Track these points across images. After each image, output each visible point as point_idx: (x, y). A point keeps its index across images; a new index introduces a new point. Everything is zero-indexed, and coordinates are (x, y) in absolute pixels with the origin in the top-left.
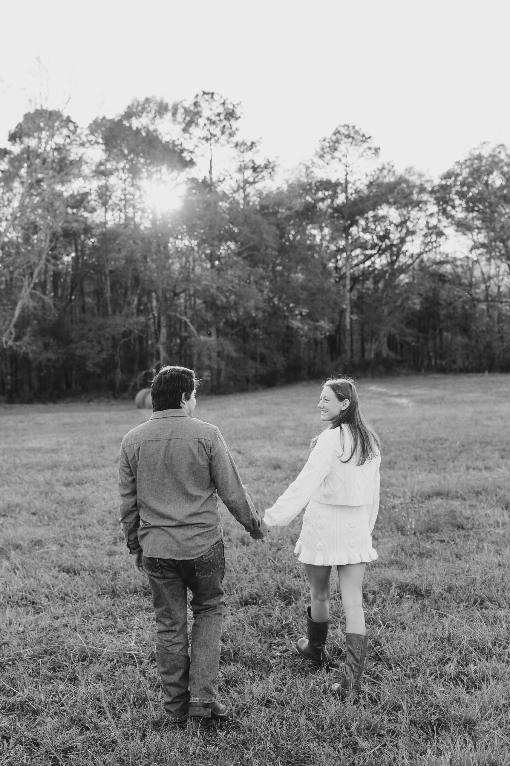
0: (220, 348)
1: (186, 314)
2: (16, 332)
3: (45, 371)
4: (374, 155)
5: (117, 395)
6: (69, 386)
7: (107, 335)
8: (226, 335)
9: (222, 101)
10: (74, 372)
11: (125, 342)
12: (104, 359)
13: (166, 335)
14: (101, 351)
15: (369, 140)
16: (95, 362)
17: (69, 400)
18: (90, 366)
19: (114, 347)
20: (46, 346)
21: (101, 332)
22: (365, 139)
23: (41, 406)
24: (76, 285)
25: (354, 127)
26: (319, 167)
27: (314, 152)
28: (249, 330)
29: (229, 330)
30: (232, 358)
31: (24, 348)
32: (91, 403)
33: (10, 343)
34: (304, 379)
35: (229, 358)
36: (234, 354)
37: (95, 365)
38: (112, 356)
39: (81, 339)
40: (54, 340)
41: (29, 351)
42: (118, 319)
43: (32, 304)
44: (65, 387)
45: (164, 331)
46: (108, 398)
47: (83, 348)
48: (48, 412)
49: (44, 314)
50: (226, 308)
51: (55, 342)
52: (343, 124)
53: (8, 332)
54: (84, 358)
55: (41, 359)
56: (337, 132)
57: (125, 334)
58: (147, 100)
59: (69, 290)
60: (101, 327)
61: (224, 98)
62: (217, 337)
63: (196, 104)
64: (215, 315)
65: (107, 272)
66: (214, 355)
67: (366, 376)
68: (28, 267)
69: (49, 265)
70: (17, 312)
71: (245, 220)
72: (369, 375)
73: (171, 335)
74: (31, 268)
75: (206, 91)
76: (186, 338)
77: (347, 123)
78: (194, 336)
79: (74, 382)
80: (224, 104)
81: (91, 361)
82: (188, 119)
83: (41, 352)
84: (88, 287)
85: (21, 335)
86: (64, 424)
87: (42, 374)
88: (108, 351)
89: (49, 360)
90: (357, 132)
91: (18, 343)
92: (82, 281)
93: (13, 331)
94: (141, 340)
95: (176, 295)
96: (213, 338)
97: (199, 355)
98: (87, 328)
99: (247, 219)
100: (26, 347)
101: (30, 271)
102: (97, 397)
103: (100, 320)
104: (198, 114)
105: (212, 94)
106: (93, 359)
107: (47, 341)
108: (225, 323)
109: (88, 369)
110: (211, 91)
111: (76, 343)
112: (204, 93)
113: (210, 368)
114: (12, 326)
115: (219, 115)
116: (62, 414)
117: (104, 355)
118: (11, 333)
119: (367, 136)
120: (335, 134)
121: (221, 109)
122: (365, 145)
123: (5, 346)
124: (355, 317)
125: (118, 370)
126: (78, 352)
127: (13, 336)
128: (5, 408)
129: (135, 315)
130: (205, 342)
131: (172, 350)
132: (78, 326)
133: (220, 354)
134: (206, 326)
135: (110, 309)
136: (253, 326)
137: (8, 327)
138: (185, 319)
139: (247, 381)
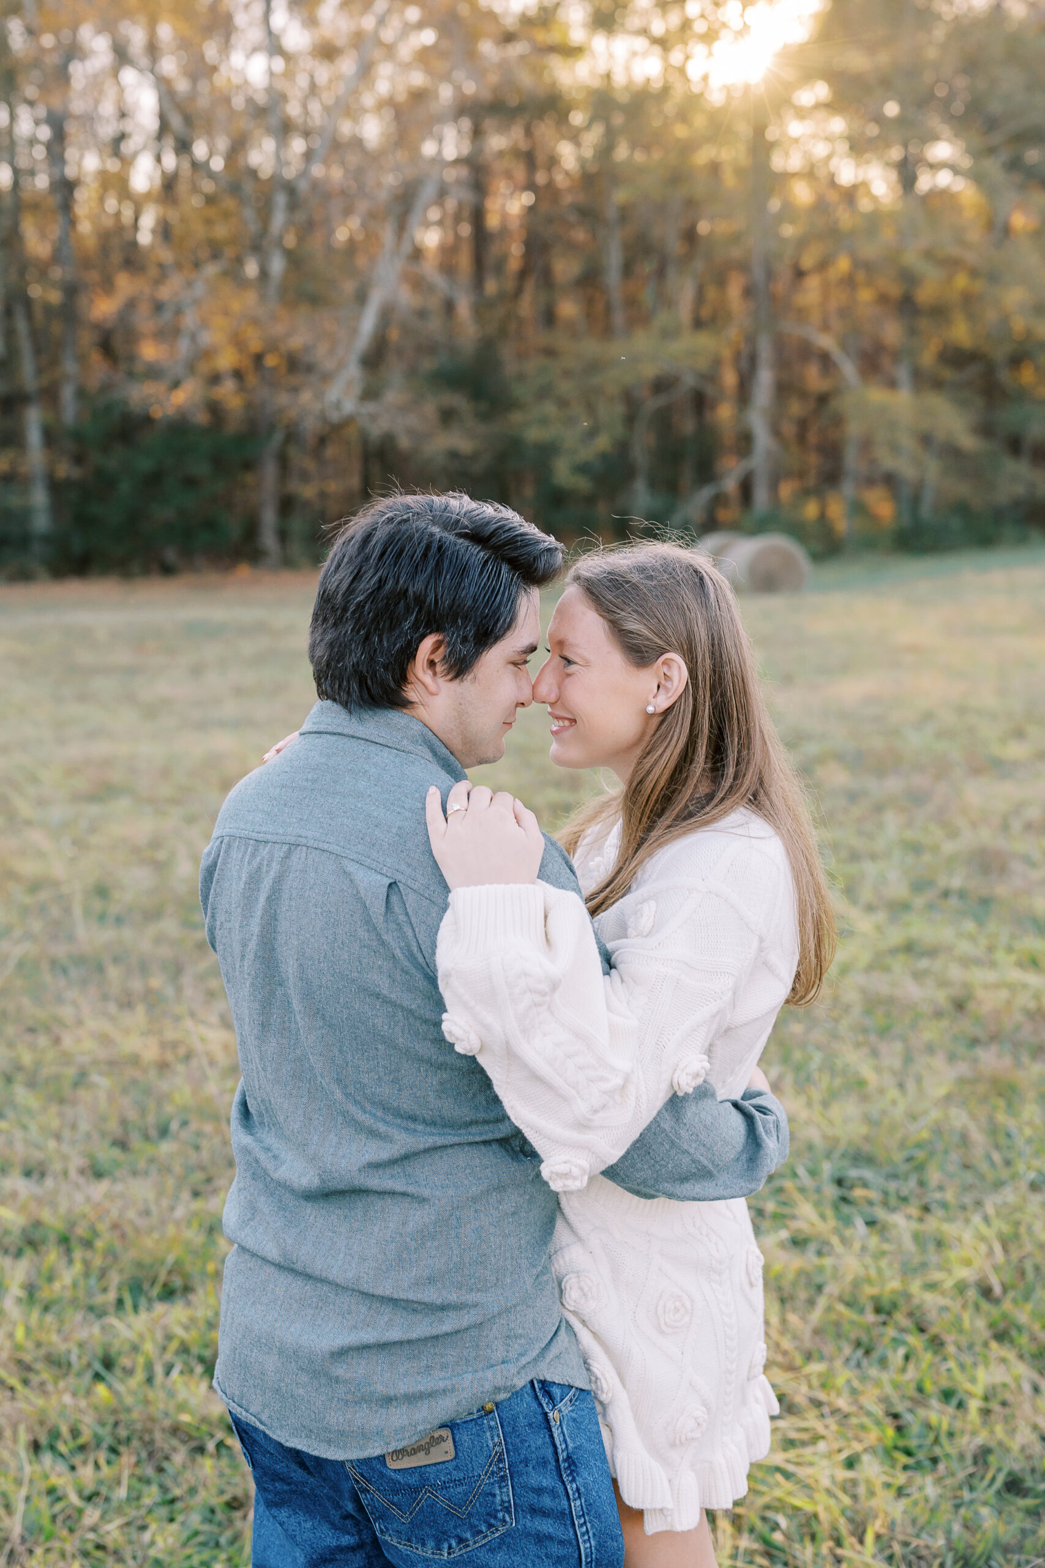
0: (928, 424)
1: (825, 327)
2: (365, 377)
7: (612, 389)
8: (938, 384)
11: (658, 407)
12: (602, 454)
13: (770, 388)
14: (592, 433)
16: (578, 460)
18: (562, 473)
19: (630, 420)
20: (447, 416)
21: (595, 381)
28: (1004, 375)
29: (948, 374)
30: (958, 452)
31: (386, 422)
33: (350, 406)
35: (952, 453)
36: (968, 442)
37: (582, 469)
38: (623, 447)
39: (542, 398)
40: (468, 401)
41: (398, 429)
42: (642, 342)
43: (406, 297)
45: (765, 378)
47: (545, 423)
49: (450, 332)
50: (939, 312)
51: (472, 405)
53: (343, 376)
54: (548, 451)
55: (430, 449)
57: (662, 385)
60: (594, 367)
62: (916, 391)
64: (912, 332)
65: (611, 213)
66: (908, 442)
70: (368, 323)
71: (1011, 53)
73: (784, 389)
76: (823, 399)
78: (851, 390)
81: (566, 459)
83: (431, 436)
84: (565, 268)
85: (378, 387)
88: (612, 430)
89: (454, 455)
91: (369, 408)
92: (547, 251)
93: (356, 375)
94: (700, 402)
95: (799, 274)
96: (904, 394)
98: (557, 370)
99: (1017, 49)
100: (390, 418)
103: (591, 347)
106: (573, 453)
107: (450, 403)
108: (939, 355)
109: (558, 479)
111: (528, 408)
113: (890, 481)
114: (354, 361)
117: (603, 442)
118: (351, 381)
123: (335, 415)
125: (640, 484)
126: (534, 434)
127: (358, 387)
129: (690, 331)
130: (881, 408)
131: (789, 429)
132: (532, 365)
133: (926, 440)
134: (886, 362)
135: (619, 318)
136: (1016, 360)
137: (341, 365)
138: (826, 342)
139: (999, 516)
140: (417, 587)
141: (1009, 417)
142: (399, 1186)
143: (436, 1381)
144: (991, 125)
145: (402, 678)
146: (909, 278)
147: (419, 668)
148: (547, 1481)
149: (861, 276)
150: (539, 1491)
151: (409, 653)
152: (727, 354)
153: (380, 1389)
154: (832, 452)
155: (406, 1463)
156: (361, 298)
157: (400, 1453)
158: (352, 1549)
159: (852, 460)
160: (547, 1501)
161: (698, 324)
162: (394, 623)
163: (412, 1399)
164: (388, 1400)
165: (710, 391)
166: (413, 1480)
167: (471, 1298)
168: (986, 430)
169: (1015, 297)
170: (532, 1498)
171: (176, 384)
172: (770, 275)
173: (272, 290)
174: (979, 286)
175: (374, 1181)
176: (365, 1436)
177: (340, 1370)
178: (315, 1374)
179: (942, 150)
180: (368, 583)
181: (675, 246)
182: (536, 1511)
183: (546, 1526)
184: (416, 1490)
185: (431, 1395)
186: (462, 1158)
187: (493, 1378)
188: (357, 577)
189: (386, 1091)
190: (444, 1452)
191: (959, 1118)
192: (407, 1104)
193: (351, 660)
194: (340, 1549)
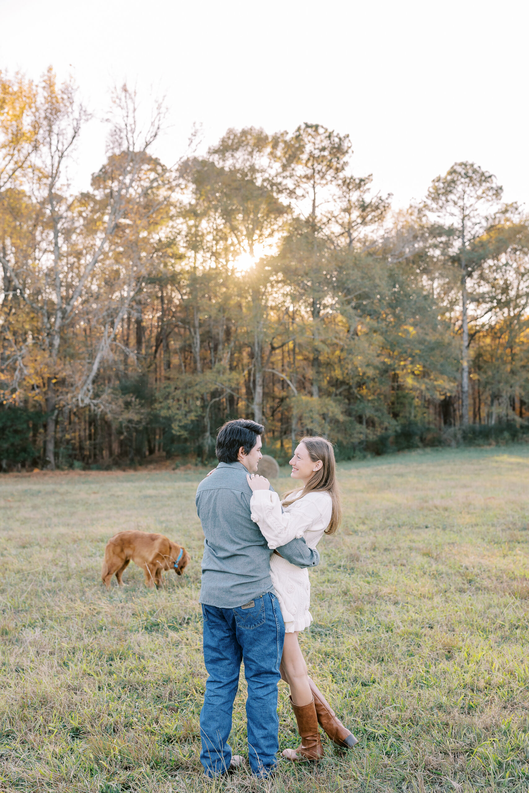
0: (325, 410)
1: (284, 370)
2: (94, 388)
3: (125, 434)
4: (494, 197)
5: (206, 462)
6: (151, 451)
7: (197, 394)
8: (329, 394)
9: (327, 134)
10: (157, 437)
11: (215, 402)
12: (192, 421)
13: (261, 395)
14: (188, 412)
15: (489, 180)
16: (181, 424)
17: (151, 466)
18: (176, 429)
19: (204, 407)
20: (128, 404)
21: (189, 391)
22: (485, 178)
23: (120, 474)
24: (161, 341)
25: (472, 165)
26: (431, 210)
27: (427, 193)
28: (355, 391)
29: (333, 389)
30: (337, 421)
31: (102, 407)
32: (177, 471)
33: (87, 401)
34: (418, 447)
35: (335, 420)
36: (341, 418)
37: (184, 427)
38: (201, 418)
39: (166, 398)
40: (136, 398)
41: (108, 410)
42: (209, 375)
43: (112, 356)
44: (147, 453)
45: (259, 390)
46: (196, 465)
47: (169, 408)
48: (128, 481)
49: (126, 369)
50: (329, 365)
51: (138, 400)
52: (459, 161)
53: (85, 388)
54: (169, 420)
55: (121, 420)
56: (453, 172)
57: (215, 394)
58: (244, 133)
59: (154, 348)
60: (189, 385)
61: (330, 130)
62: (320, 397)
63: (298, 138)
64: (318, 372)
65: (197, 323)
66: (317, 417)
67: (490, 444)
68: (108, 316)
69: (133, 312)
70: (95, 367)
71: (355, 264)
72: (494, 443)
73: (265, 395)
74: (112, 316)
75: (309, 123)
76: (282, 400)
77: (464, 161)
78: (294, 396)
79: (157, 448)
80: (329, 137)
81: (177, 423)
82: (290, 152)
83: (121, 413)
84: (174, 344)
85: (99, 393)
86: (146, 497)
87: (122, 437)
88: (196, 412)
89: (130, 421)
90: (475, 171)
91: (95, 401)
92: (168, 336)
93: (90, 387)
94: (232, 400)
95: (273, 349)
96: (315, 398)
97: (300, 419)
98: (173, 386)
99: (358, 262)
100: (104, 405)
101: (110, 319)
102: (184, 464)
103: (187, 377)
104: (301, 149)
105: (317, 127)
106: (180, 421)
107: (129, 400)
108: (329, 382)
109: (174, 432)
110: (314, 123)
111: (161, 402)
112: (307, 126)
114: (89, 381)
115: (324, 149)
116: (144, 483)
117: (192, 416)
118: (89, 391)
119: (487, 175)
120: (450, 173)
121: (326, 143)
122: (485, 185)
123: (81, 405)
124: (475, 376)
125: (208, 434)
126: (164, 413)
127: (91, 393)
128: (80, 475)
129: (228, 371)
130: (307, 403)
131: (268, 412)
132: (163, 384)
133: (324, 416)
134: (308, 384)
135: (199, 365)
136: (360, 385)
137: (85, 383)
138: (283, 376)
139: (354, 448)
140: (237, 438)
141: (357, 407)
142: (243, 553)
143: (251, 591)
144: (348, 291)
145: (237, 457)
146: (316, 350)
147: (240, 454)
148: (271, 613)
149: (297, 350)
150: (270, 615)
151: (237, 451)
152: (242, 381)
153: (241, 593)
154: (285, 420)
155: (245, 608)
156: (92, 356)
157: (244, 605)
158: (228, 637)
159: (294, 424)
160: (271, 618)
161: (232, 368)
162: (234, 446)
163: (247, 594)
164: (242, 595)
165: (236, 396)
166: (246, 612)
167: (258, 575)
168: (348, 413)
169: (359, 359)
170: (268, 617)
171: (14, 391)
172: (262, 349)
173: (54, 352)
174: (344, 355)
175: (239, 553)
176: (237, 603)
177: (232, 590)
178: (227, 592)
179: (328, 300)
180: (228, 439)
181: (222, 336)
182: (269, 620)
183: (271, 623)
184: (247, 614)
185: (251, 593)
186: (255, 548)
187: (263, 590)
188: (225, 438)
189: (240, 535)
190: (253, 605)
191: (345, 617)
192: (244, 537)
193: (226, 454)
194: (226, 637)
